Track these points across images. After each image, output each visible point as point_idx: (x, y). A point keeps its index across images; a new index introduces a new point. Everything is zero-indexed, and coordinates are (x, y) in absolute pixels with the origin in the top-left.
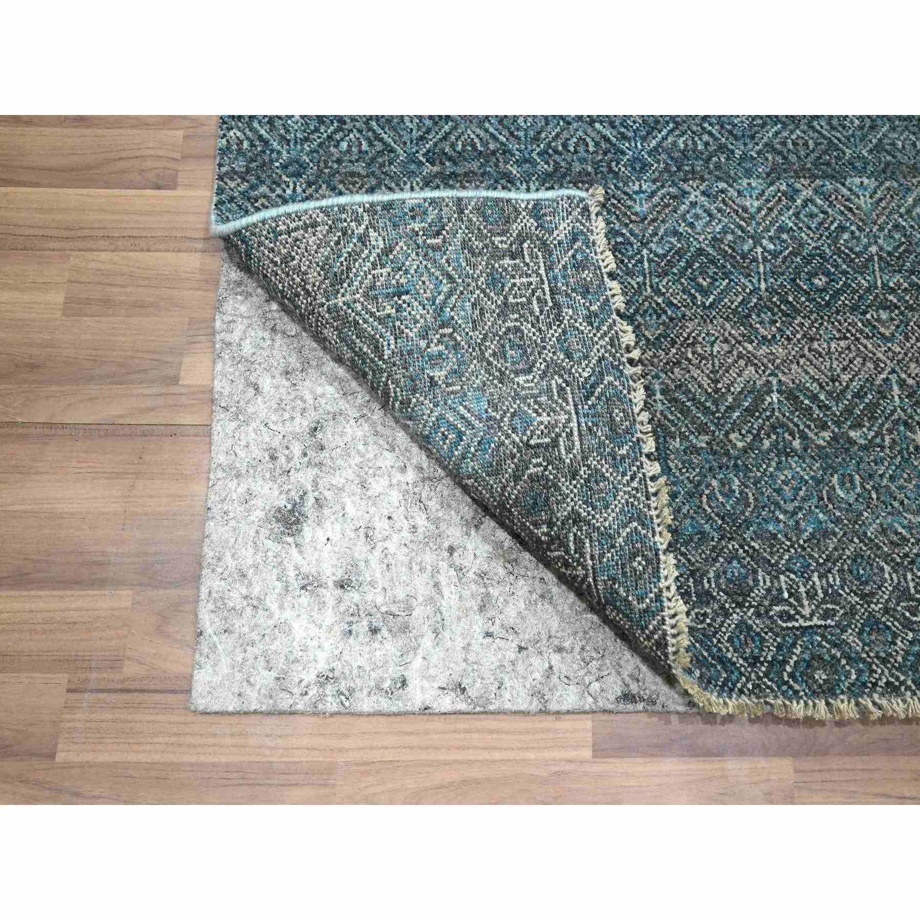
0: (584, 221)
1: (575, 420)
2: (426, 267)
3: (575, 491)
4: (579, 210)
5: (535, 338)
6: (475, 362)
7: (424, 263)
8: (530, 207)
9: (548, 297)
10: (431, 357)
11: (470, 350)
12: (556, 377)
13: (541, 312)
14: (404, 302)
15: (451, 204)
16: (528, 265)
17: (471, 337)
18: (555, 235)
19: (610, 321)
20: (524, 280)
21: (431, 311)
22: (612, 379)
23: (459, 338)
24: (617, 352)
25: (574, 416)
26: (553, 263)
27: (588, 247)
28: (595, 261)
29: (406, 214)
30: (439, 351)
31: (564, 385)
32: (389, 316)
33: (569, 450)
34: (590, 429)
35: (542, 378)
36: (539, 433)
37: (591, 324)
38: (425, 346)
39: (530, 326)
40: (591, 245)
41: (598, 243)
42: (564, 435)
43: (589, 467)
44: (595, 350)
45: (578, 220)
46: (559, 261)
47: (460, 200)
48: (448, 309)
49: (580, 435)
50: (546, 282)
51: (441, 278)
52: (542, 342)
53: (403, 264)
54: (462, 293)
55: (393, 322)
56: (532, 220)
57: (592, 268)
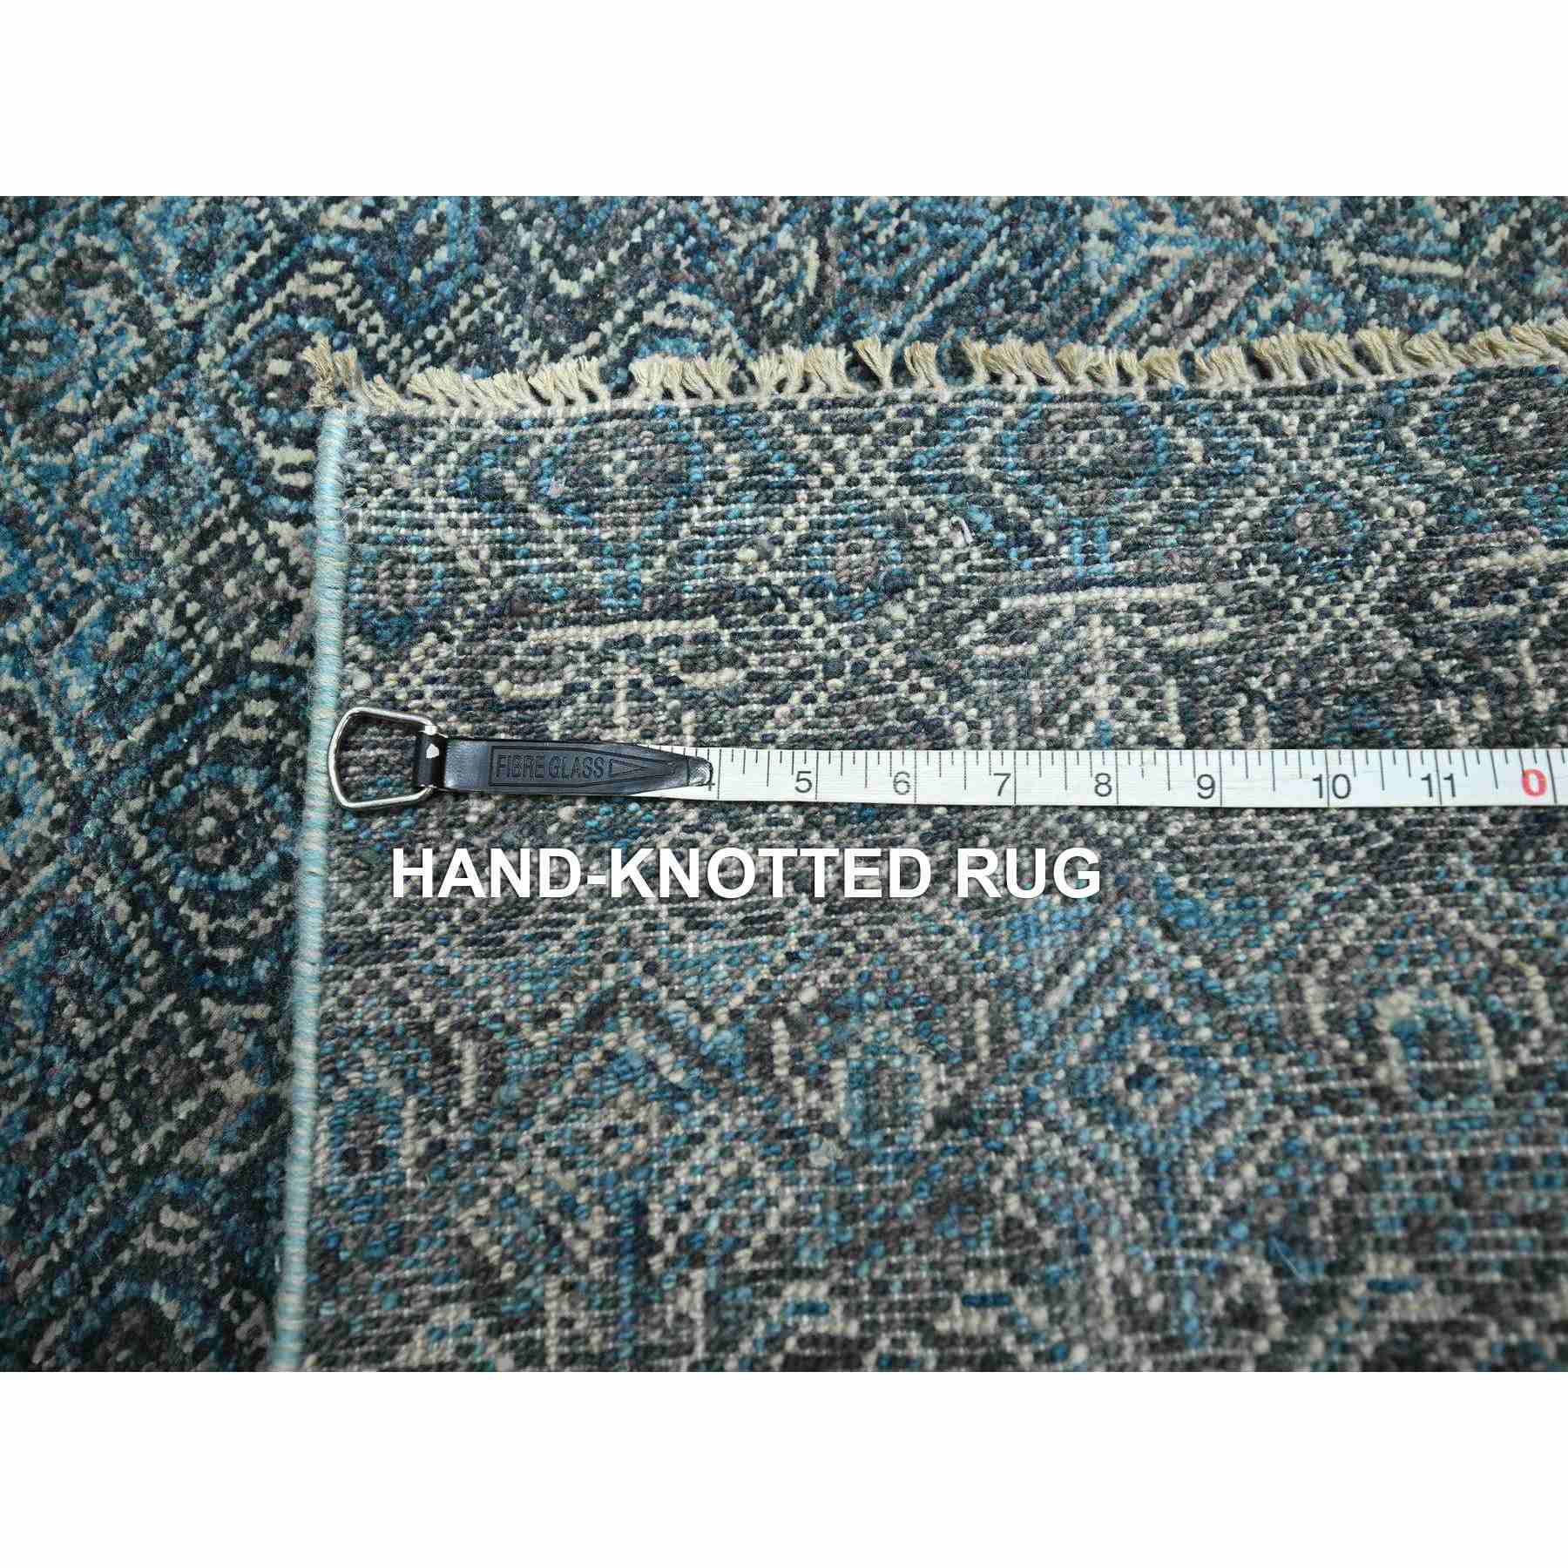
0: (430, 447)
1: (1108, 592)
2: (556, 1119)
3: (1324, 601)
4: (391, 457)
5: (822, 697)
6: (891, 933)
7: (540, 1124)
8: (367, 653)
9: (687, 629)
10: (869, 1123)
11: (850, 949)
12: (964, 640)
13: (736, 661)
14: (670, 1225)
15: (345, 988)
16: (570, 689)
17: (803, 941)
18: (474, 566)
19: (777, 417)
20: (621, 709)
21: (712, 1109)
22: (972, 449)
23: (808, 995)
24: (882, 417)
25: (1095, 593)
26: (570, 591)
27: (521, 447)
28: (572, 432)
29: (363, 1186)
30: (853, 1084)
31: (992, 616)
32: (712, 1300)
33: (1199, 620)
34: (1132, 548)
35: (966, 691)
36: (1147, 714)
37: (788, 491)
38: (830, 1144)
39: (781, 710)
40: (514, 436)
41: (508, 407)
42: (1154, 632)
43: (1248, 558)
44: (879, 492)
45: (426, 471)
46: (564, 568)
47: (332, 947)
48: (708, 1030)
49: (1153, 581)
50: (634, 626)
51: (596, 1055)
52: (840, 674)
53: (540, 1219)
54: (651, 969)
55: (741, 1279)
56: (416, 652)
57: (594, 445)
